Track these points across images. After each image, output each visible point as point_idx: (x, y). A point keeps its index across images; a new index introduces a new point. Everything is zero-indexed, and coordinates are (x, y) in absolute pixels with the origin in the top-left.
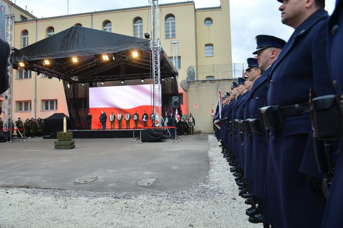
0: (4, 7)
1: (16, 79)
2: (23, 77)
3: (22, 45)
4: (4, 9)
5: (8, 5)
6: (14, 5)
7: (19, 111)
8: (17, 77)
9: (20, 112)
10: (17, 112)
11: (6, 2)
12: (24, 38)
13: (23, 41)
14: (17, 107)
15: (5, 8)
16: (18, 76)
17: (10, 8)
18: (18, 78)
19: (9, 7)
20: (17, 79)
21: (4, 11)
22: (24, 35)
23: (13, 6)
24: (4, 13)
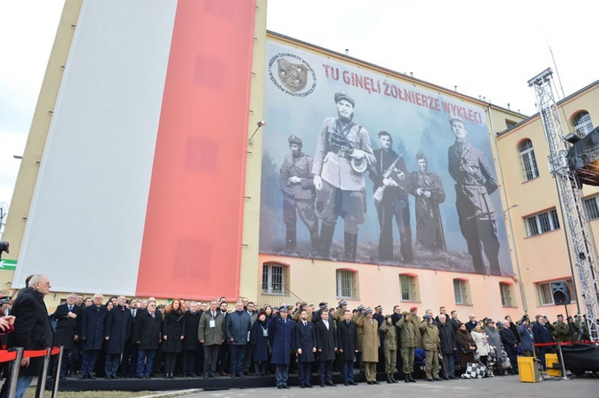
0: (479, 114)
1: (526, 237)
2: (540, 231)
3: (523, 170)
4: (480, 117)
5: (484, 108)
6: (492, 106)
7: (544, 303)
8: (527, 233)
9: (546, 306)
10: (541, 306)
11: (479, 105)
12: (523, 156)
13: (523, 161)
14: (539, 294)
15: (481, 115)
16: (529, 230)
17: (488, 113)
18: (529, 234)
19: (486, 111)
20: (528, 238)
21: (481, 120)
22: (522, 151)
23: (491, 108)
24: (481, 123)
